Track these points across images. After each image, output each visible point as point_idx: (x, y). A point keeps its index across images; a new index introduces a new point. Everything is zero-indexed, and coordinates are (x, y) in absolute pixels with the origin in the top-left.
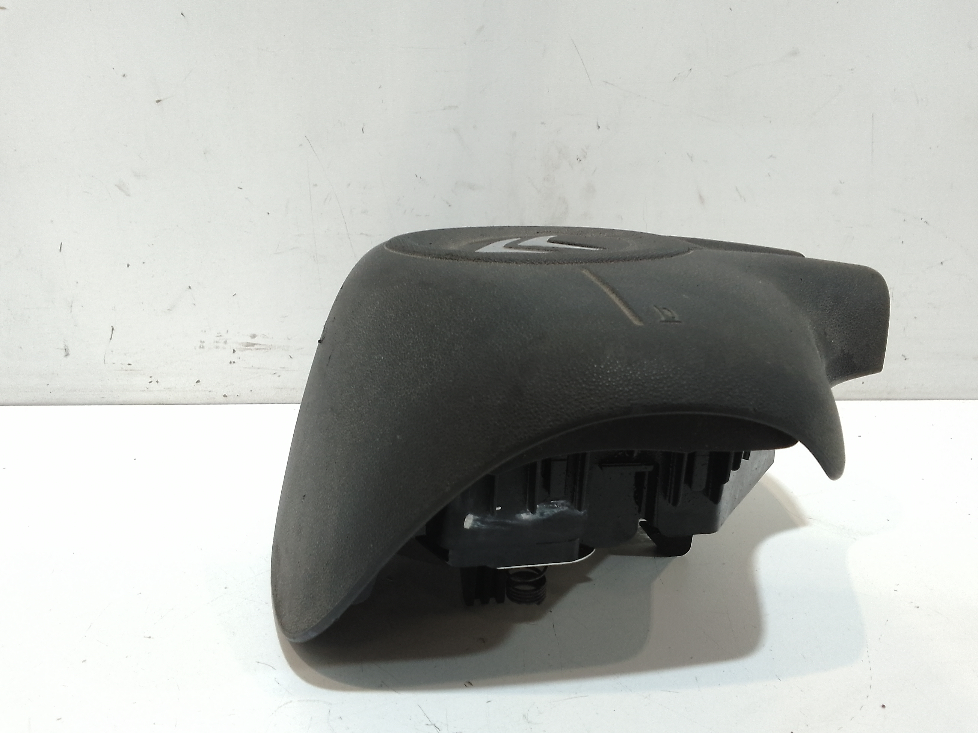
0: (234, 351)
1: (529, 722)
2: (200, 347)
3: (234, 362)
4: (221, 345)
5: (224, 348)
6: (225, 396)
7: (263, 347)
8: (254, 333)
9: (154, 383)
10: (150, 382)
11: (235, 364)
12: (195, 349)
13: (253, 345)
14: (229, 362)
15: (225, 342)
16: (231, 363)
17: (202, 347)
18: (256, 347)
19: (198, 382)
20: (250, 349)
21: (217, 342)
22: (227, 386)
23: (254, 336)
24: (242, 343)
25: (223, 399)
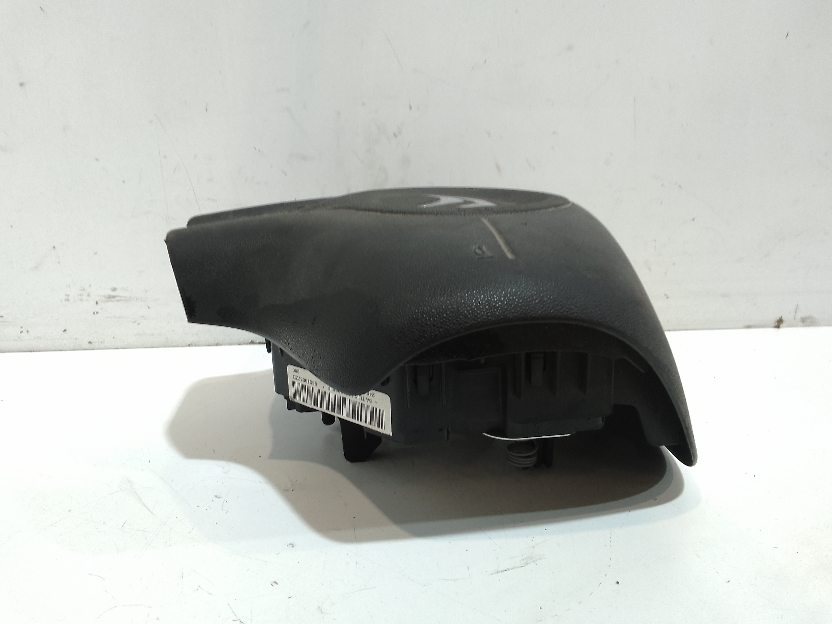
0: (97, 303)
1: (322, 613)
2: (66, 300)
3: (97, 313)
4: (85, 297)
5: (87, 300)
6: (90, 343)
7: (122, 299)
8: (114, 286)
9: (25, 332)
10: (21, 332)
11: (98, 315)
12: (61, 301)
13: (114, 297)
14: (93, 312)
15: (89, 295)
16: (94, 313)
17: (67, 300)
18: (117, 299)
19: (65, 330)
20: (111, 301)
21: (81, 295)
22: (92, 334)
23: (114, 289)
24: (104, 296)
25: (88, 346)
